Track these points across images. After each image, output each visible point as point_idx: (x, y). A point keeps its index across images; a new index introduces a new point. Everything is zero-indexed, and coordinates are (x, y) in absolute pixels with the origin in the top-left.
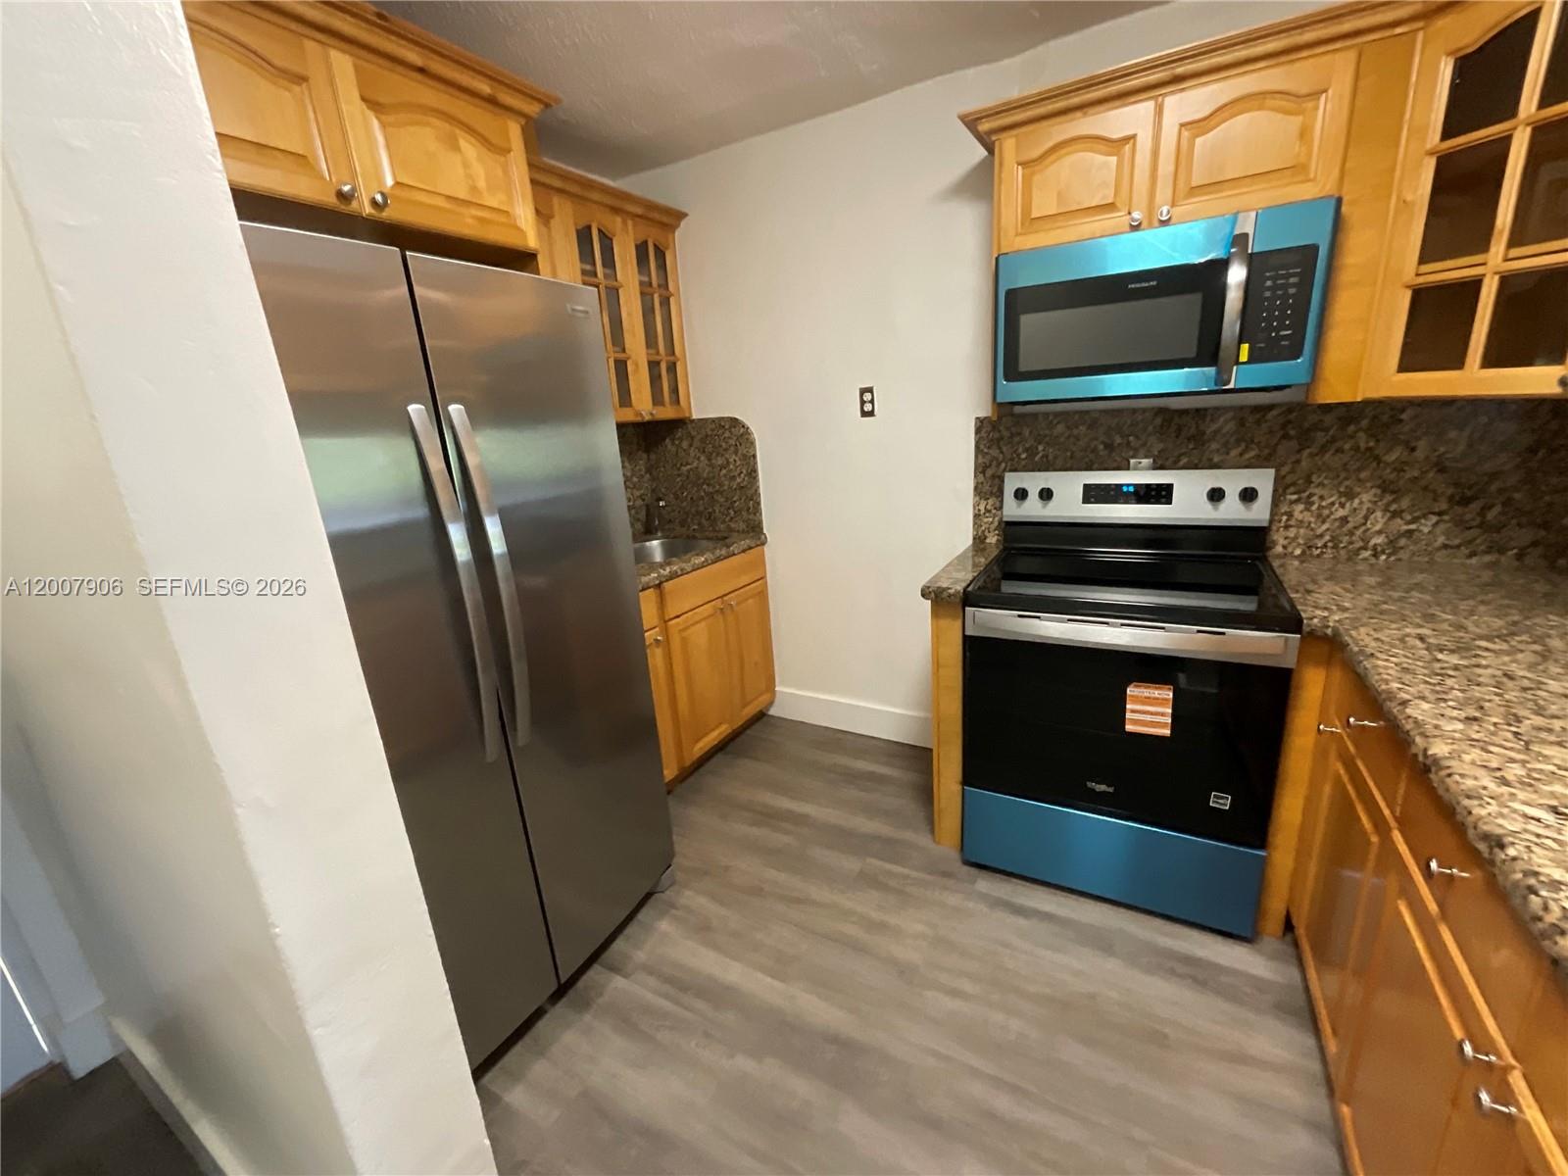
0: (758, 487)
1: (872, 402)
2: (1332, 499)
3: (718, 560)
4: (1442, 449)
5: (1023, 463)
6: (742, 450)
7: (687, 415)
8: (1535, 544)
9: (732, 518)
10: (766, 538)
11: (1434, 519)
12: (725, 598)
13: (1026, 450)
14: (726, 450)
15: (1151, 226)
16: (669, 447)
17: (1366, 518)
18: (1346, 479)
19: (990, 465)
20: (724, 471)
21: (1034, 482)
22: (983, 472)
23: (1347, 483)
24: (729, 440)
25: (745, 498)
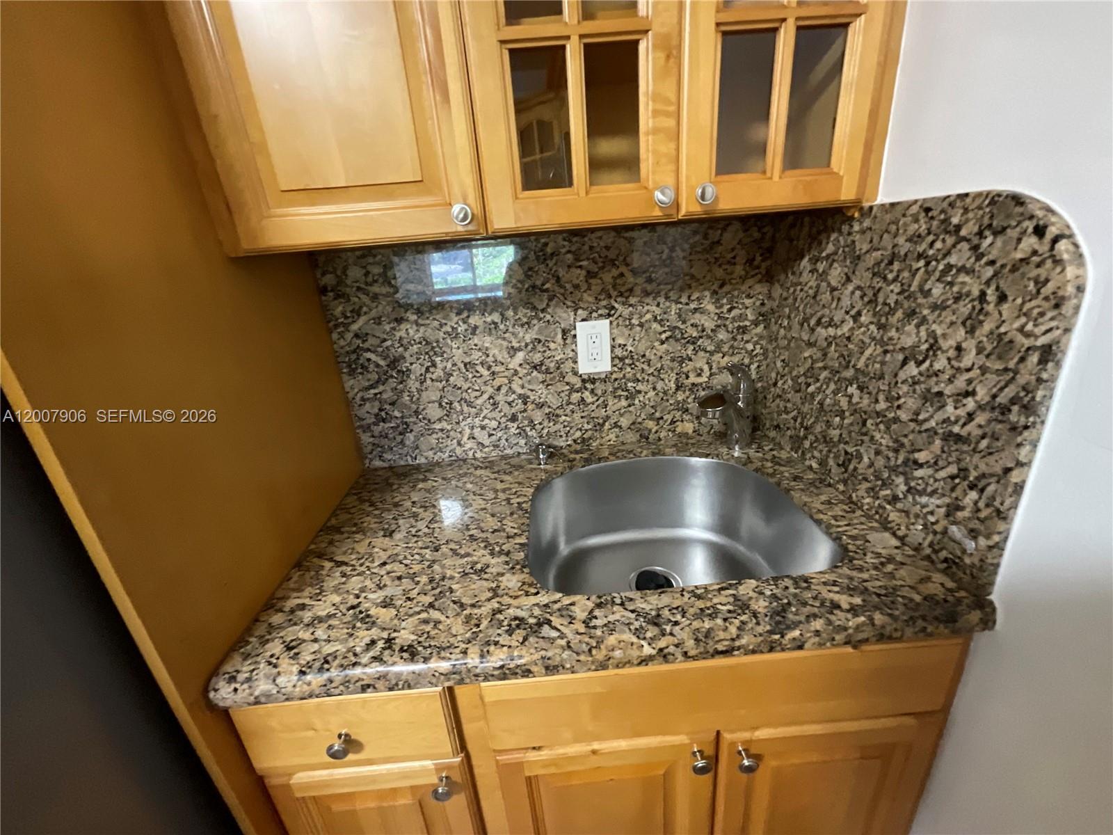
7: (847, 194)
14: (937, 307)
16: (806, 276)
20: (912, 370)
24: (963, 278)
25: (953, 469)
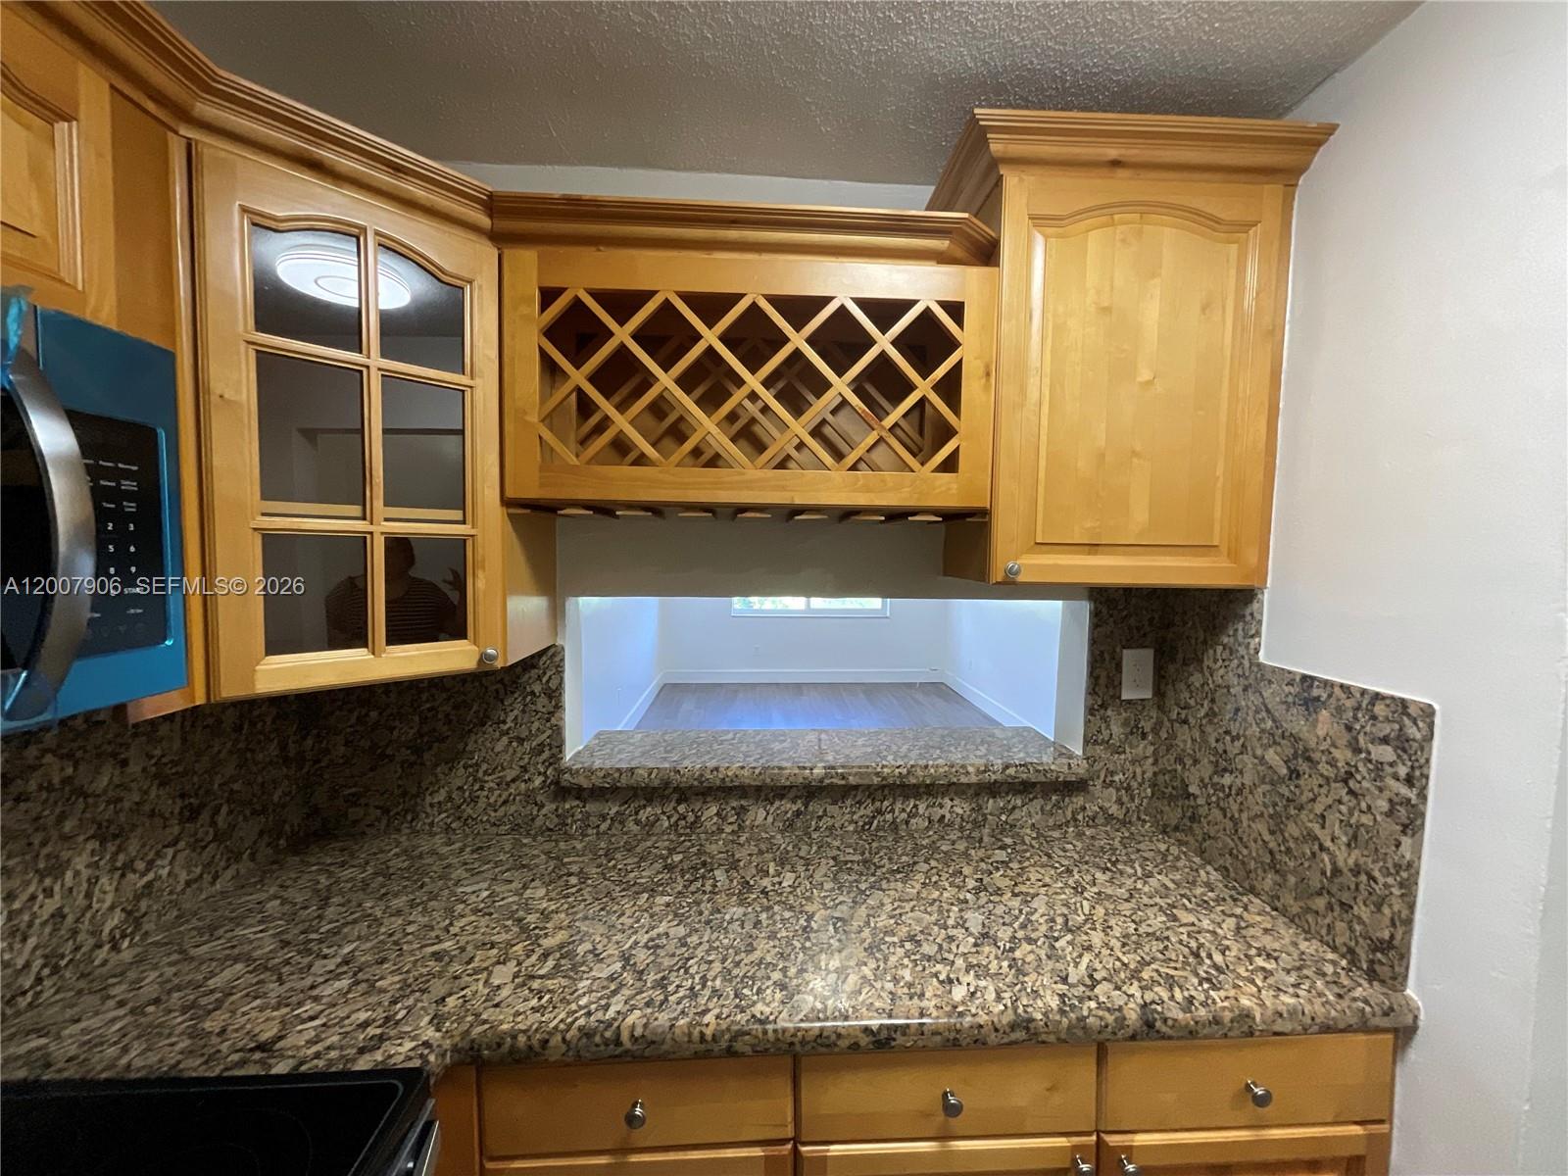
2: (31, 889)
4: (158, 752)
11: (170, 851)
17: (89, 895)
18: (44, 844)
23: (45, 851)
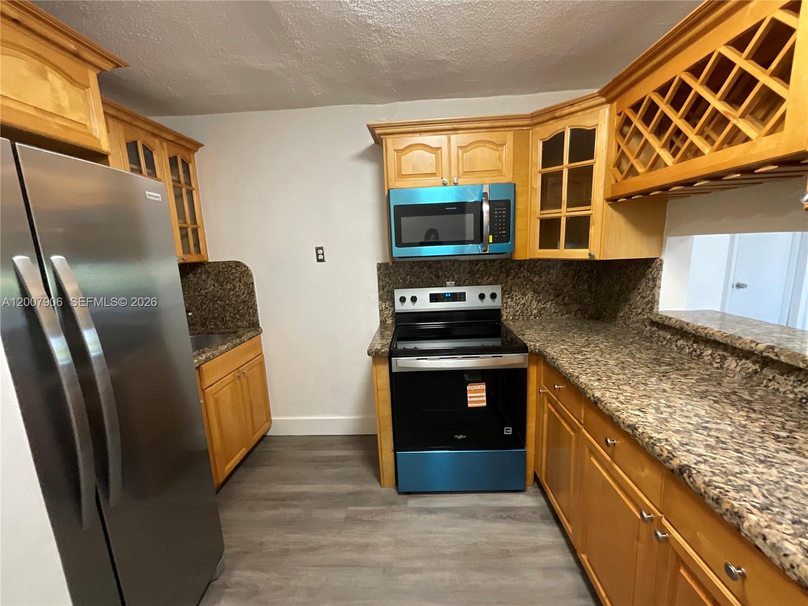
0: (256, 301)
1: (323, 254)
2: (520, 296)
3: (235, 346)
4: (549, 277)
5: (401, 284)
6: (244, 280)
7: (206, 260)
8: (579, 310)
9: (238, 320)
10: (262, 330)
11: (551, 302)
12: (241, 368)
13: (402, 279)
14: (233, 280)
15: (451, 185)
16: (191, 279)
17: (531, 303)
18: (523, 288)
19: (386, 286)
20: (232, 292)
21: (408, 293)
22: (383, 289)
23: (523, 290)
24: (235, 274)
25: (247, 307)
